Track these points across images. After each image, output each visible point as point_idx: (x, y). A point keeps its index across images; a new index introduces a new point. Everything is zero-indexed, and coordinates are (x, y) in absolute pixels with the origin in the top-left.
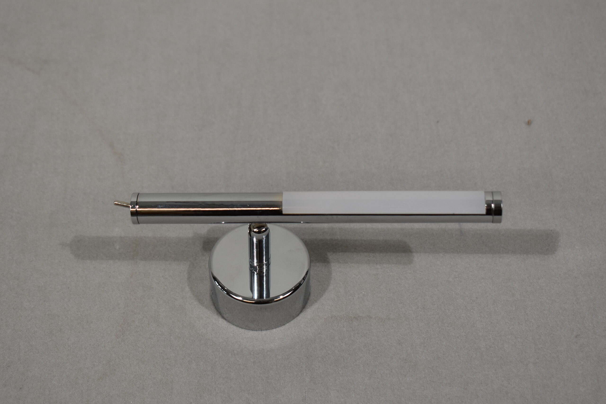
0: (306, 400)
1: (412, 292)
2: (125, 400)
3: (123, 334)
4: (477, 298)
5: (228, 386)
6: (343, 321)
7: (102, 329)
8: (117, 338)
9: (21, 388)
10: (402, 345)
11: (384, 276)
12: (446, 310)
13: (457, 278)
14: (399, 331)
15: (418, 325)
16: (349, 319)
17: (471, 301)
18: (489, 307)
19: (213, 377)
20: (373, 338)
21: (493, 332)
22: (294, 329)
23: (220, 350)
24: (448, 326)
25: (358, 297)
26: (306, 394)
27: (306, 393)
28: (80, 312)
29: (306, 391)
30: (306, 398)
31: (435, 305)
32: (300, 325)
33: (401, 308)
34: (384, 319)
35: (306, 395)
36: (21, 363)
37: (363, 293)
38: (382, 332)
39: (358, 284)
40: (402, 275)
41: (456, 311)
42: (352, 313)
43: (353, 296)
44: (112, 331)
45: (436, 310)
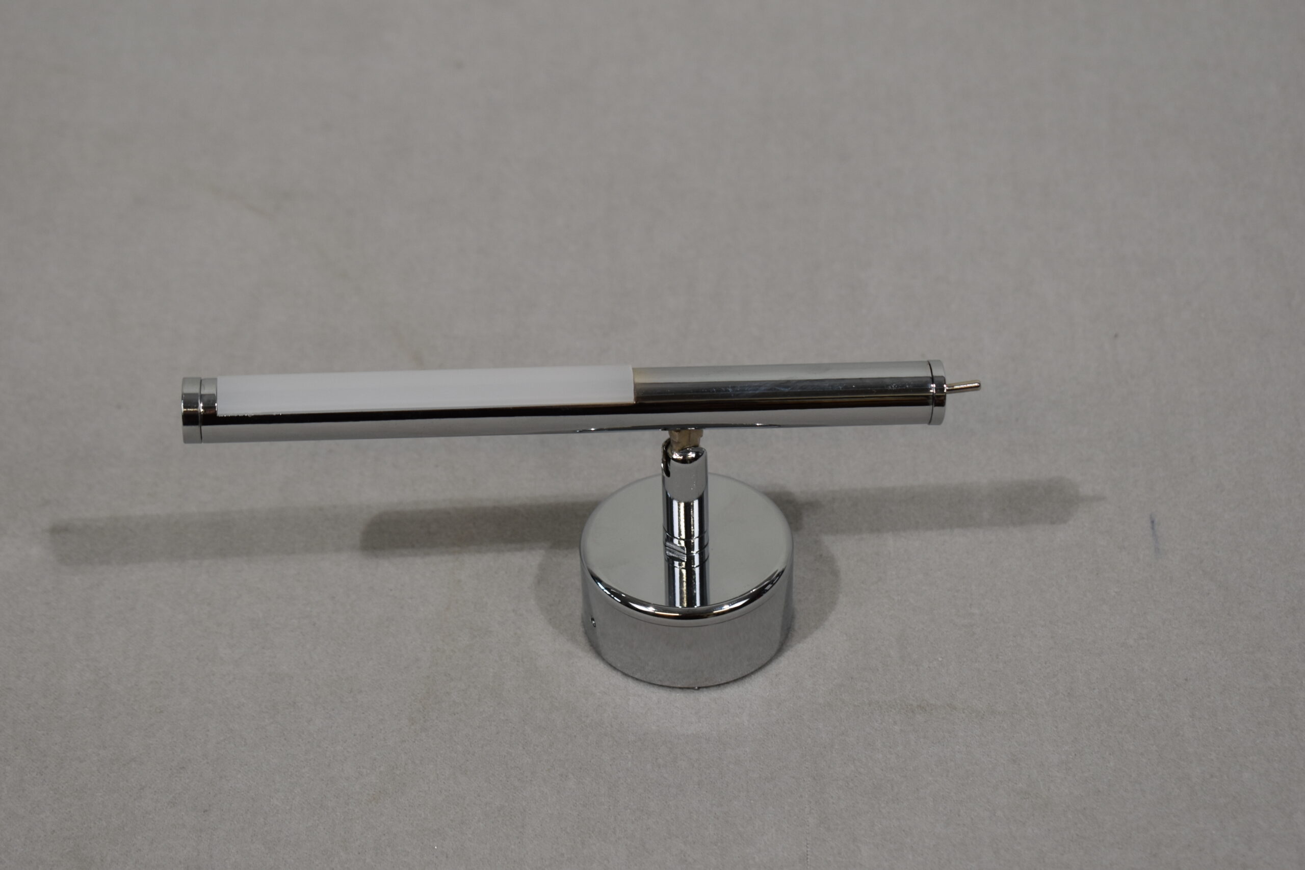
0: (808, 860)
1: (1046, 663)
2: (422, 843)
3: (424, 718)
4: (1186, 680)
5: (642, 827)
6: (894, 711)
7: (381, 706)
8: (413, 724)
9: (205, 811)
10: (1019, 764)
11: (987, 629)
12: (1117, 700)
13: (1143, 638)
14: (1013, 736)
15: (1056, 727)
16: (908, 708)
17: (1175, 686)
18: (1212, 698)
19: (611, 808)
20: (958, 747)
21: (1219, 747)
22: (789, 723)
23: (627, 757)
24: (1121, 732)
25: (929, 667)
26: (808, 849)
27: (807, 847)
28: (336, 671)
29: (807, 844)
30: (808, 856)
31: (1094, 689)
32: (801, 716)
33: (1020, 693)
34: (983, 712)
35: (807, 851)
36: (208, 763)
37: (940, 659)
38: (977, 738)
39: (929, 642)
40: (1024, 628)
41: (1139, 704)
42: (913, 697)
43: (916, 665)
44: (402, 711)
45: (1097, 700)
